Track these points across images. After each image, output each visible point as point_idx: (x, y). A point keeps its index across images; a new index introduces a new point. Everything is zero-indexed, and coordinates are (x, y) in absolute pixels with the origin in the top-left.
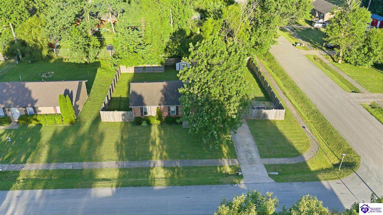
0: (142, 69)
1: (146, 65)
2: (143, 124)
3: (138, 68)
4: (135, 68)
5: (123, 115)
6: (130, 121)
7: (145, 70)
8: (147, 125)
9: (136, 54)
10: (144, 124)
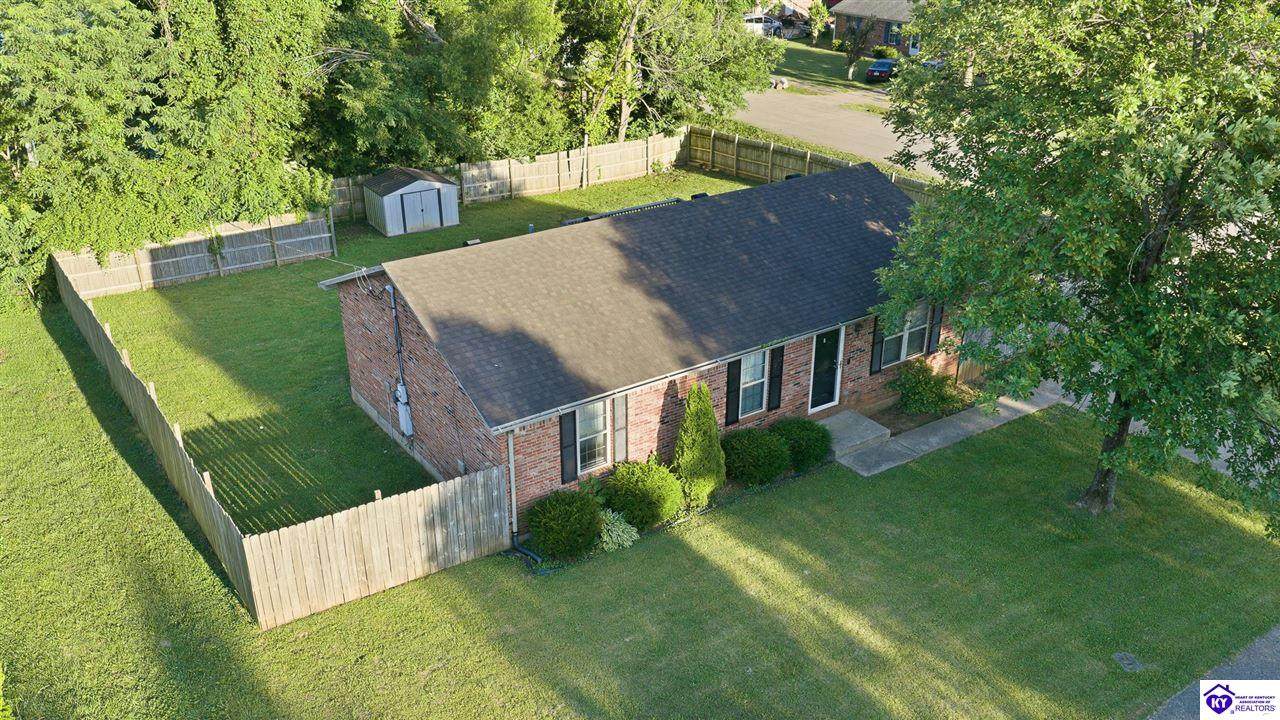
0: (205, 255)
1: (225, 230)
2: (609, 541)
3: (173, 251)
4: (154, 254)
5: (439, 516)
6: (485, 551)
7: (223, 258)
8: (636, 536)
9: (153, 162)
10: (617, 533)
